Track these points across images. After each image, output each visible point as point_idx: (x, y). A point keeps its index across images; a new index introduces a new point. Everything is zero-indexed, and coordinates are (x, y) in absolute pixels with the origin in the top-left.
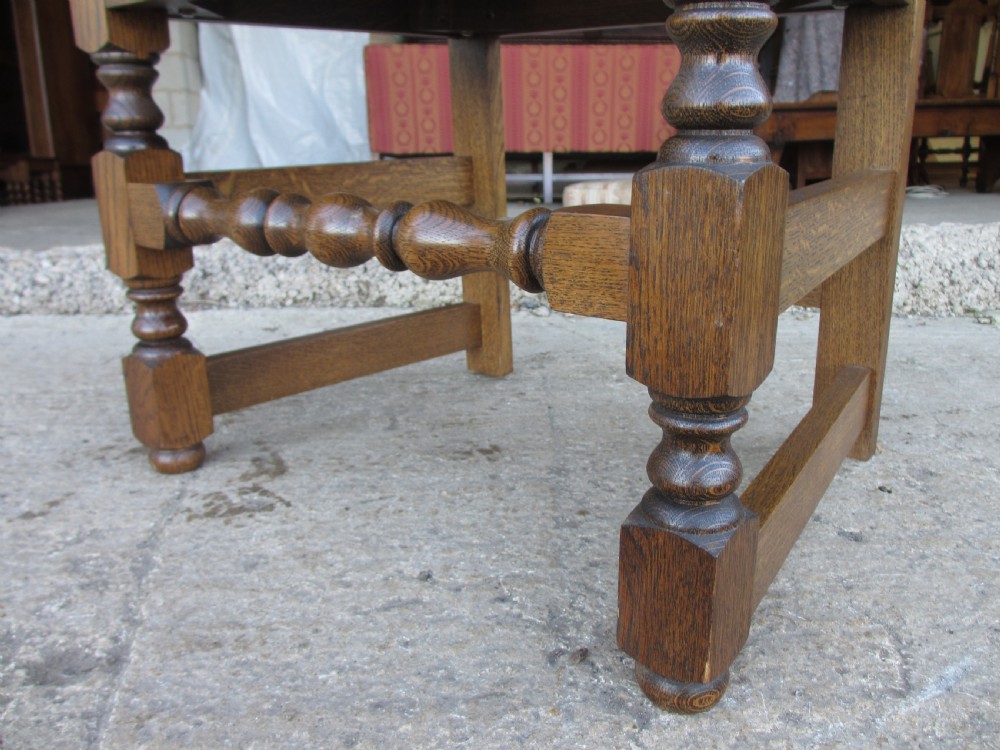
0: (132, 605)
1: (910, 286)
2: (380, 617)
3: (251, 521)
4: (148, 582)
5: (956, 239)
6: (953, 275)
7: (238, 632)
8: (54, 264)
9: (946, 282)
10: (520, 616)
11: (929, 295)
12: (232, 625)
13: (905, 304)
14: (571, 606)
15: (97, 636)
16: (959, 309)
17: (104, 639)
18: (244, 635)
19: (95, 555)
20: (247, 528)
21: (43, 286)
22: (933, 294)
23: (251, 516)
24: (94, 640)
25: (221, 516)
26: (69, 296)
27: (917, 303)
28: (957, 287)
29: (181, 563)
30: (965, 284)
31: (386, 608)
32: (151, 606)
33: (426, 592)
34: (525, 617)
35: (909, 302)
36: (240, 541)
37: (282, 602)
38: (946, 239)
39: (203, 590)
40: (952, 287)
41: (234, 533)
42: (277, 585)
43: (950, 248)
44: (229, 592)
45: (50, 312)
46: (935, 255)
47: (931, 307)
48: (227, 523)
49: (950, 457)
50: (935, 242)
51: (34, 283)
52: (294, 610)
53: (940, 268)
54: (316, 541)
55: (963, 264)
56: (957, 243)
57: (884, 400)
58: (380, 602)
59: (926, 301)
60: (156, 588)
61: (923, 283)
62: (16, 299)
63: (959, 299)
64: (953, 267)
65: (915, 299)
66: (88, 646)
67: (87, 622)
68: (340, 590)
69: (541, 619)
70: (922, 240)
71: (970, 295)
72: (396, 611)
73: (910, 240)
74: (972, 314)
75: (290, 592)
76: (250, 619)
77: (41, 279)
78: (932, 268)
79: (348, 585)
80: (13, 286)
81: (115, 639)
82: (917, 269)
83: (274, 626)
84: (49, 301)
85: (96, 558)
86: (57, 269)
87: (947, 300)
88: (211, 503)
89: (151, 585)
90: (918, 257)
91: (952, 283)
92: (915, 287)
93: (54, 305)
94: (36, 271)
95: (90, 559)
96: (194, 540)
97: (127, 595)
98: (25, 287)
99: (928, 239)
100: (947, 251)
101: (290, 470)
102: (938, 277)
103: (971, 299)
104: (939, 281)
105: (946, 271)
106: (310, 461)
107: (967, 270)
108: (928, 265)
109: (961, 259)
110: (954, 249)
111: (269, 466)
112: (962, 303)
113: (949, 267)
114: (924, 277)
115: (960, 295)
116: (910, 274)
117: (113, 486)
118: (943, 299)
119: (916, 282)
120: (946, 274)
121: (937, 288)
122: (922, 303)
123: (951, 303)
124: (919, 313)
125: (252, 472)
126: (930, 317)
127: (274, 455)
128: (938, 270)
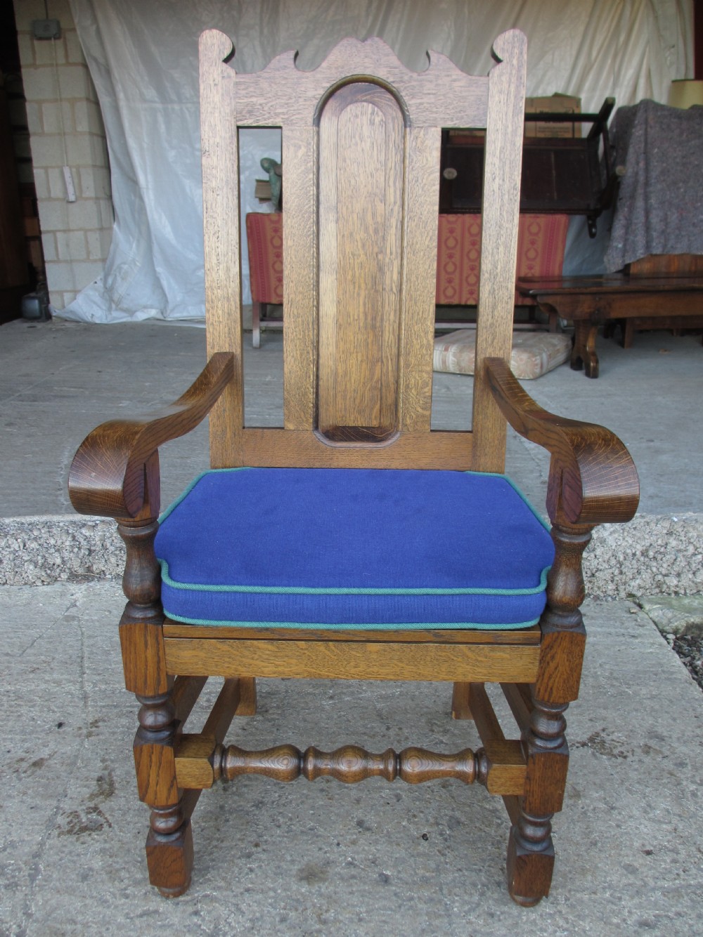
0: (28, 903)
1: (589, 574)
2: (137, 921)
3: (89, 839)
4: (36, 886)
6: (623, 567)
7: (74, 927)
9: (617, 572)
10: (200, 925)
11: (601, 584)
12: (71, 922)
14: (226, 921)
15: (12, 923)
16: (623, 594)
17: (14, 926)
18: (75, 930)
19: (12, 862)
20: (87, 845)
22: (604, 582)
23: (90, 835)
24: (11, 926)
25: (75, 833)
27: (592, 589)
28: (624, 577)
29: (52, 872)
30: (630, 575)
31: (141, 916)
32: (36, 905)
33: (162, 905)
34: (203, 927)
35: (587, 587)
36: (82, 856)
37: (96, 907)
38: (626, 534)
39: (61, 895)
40: (620, 576)
41: (79, 848)
42: (95, 894)
43: (627, 541)
44: (73, 898)
46: (613, 547)
47: (602, 592)
48: (78, 840)
50: (616, 535)
52: (100, 913)
53: (615, 558)
54: (118, 859)
55: (634, 555)
58: (139, 911)
59: (599, 588)
60: (40, 891)
61: (598, 574)
63: (624, 587)
64: (625, 559)
65: (590, 585)
66: (8, 930)
67: (8, 913)
68: (123, 900)
69: (209, 929)
71: (633, 583)
72: (145, 918)
74: (630, 599)
75: (100, 900)
76: (80, 918)
78: (609, 559)
79: (127, 897)
81: (19, 926)
82: (596, 561)
83: (90, 924)
85: (13, 864)
87: (614, 588)
88: (71, 821)
89: (37, 888)
90: (599, 551)
91: (621, 573)
95: (10, 864)
96: (60, 853)
97: (26, 895)
99: (611, 534)
100: (624, 544)
101: (116, 791)
102: (611, 568)
103: (633, 587)
104: (611, 571)
105: (619, 562)
106: (128, 782)
107: (634, 562)
108: (606, 557)
109: (634, 551)
110: (630, 542)
111: (106, 786)
112: (625, 589)
113: (622, 558)
114: (600, 567)
115: (625, 584)
116: (591, 565)
117: (22, 802)
118: (611, 586)
119: (594, 571)
120: (618, 565)
121: (608, 577)
122: (596, 589)
123: (617, 589)
124: (592, 597)
125: (95, 792)
126: (599, 602)
127: (110, 774)
128: (613, 562)
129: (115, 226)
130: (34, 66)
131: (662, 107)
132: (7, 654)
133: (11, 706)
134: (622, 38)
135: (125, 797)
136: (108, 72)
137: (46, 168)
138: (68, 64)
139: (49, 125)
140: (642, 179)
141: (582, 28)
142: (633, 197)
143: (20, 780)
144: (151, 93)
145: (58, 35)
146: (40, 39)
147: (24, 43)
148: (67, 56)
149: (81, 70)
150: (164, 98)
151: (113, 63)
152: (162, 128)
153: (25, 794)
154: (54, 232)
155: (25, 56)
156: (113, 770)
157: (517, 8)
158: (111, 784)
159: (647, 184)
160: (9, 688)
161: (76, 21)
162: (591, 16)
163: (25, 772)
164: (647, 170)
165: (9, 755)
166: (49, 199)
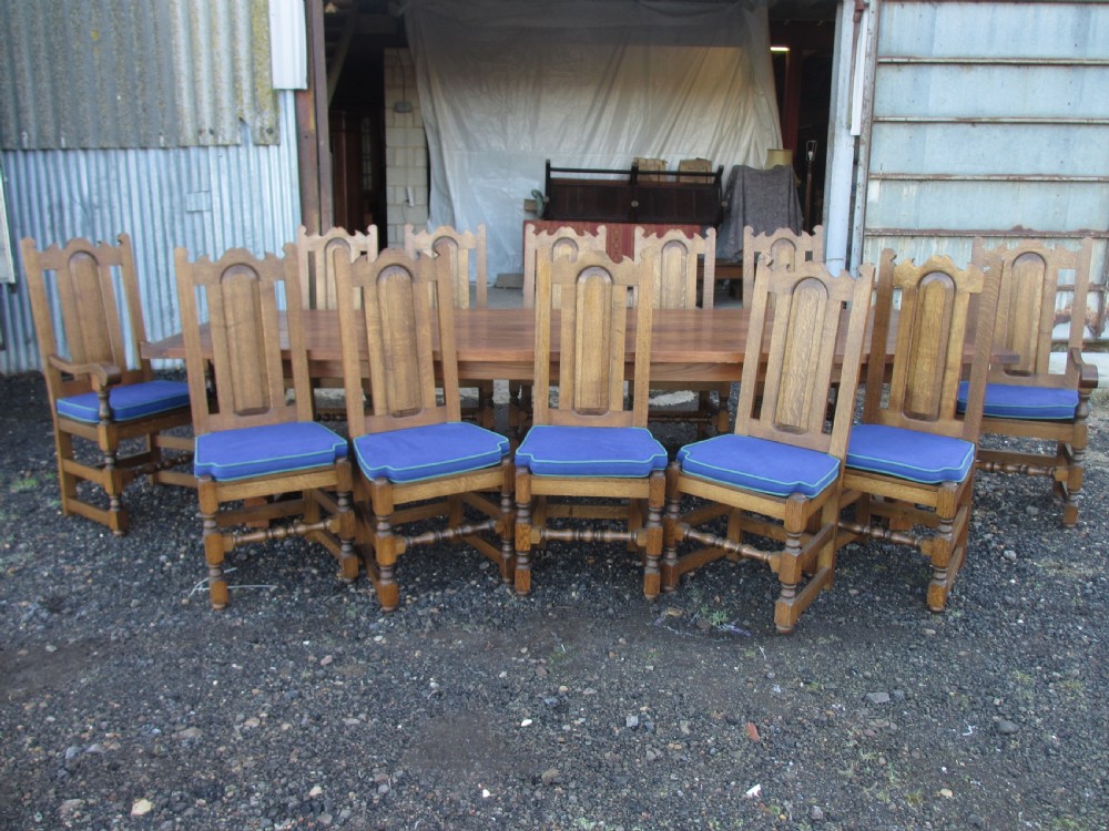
129: (429, 222)
130: (393, 127)
131: (751, 169)
134: (739, 124)
136: (438, 133)
137: (395, 186)
138: (414, 127)
139: (399, 161)
140: (741, 207)
141: (715, 125)
142: (737, 216)
144: (461, 145)
145: (411, 110)
146: (399, 112)
147: (389, 114)
148: (414, 122)
149: (421, 131)
150: (469, 148)
151: (441, 127)
152: (466, 165)
154: (396, 225)
155: (388, 121)
157: (678, 108)
159: (744, 209)
161: (421, 102)
162: (722, 111)
164: (744, 202)
166: (395, 205)
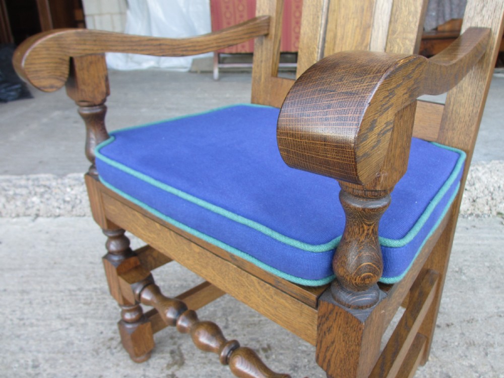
1: (471, 200)
5: (498, 173)
6: (493, 195)
8: (72, 189)
9: (490, 198)
11: (480, 206)
13: (468, 210)
16: (494, 213)
21: (68, 202)
22: (482, 205)
26: (80, 208)
27: (474, 210)
28: (495, 202)
30: (499, 200)
35: (470, 209)
38: (493, 174)
40: (492, 201)
43: (494, 179)
45: (72, 216)
46: (486, 182)
47: (481, 212)
49: (460, 364)
50: (487, 175)
51: (65, 201)
53: (488, 190)
55: (499, 187)
56: (498, 175)
57: (441, 309)
59: (478, 209)
61: (478, 200)
62: (58, 210)
63: (495, 208)
64: (494, 190)
65: (472, 208)
70: (480, 174)
71: (501, 206)
73: (474, 176)
74: (500, 216)
77: (68, 199)
78: (484, 190)
80: (56, 204)
82: (476, 192)
84: (72, 211)
86: (73, 192)
87: (489, 208)
90: (477, 186)
91: (492, 199)
92: (474, 201)
93: (74, 213)
94: (65, 194)
98: (61, 204)
99: (483, 174)
100: (492, 180)
101: (186, 362)
102: (486, 196)
103: (501, 208)
104: (486, 198)
105: (490, 192)
106: (194, 354)
107: (500, 191)
108: (482, 189)
109: (499, 185)
110: (496, 179)
111: (177, 358)
112: (496, 210)
113: (492, 190)
114: (479, 196)
115: (495, 206)
116: (472, 194)
117: (117, 372)
118: (487, 208)
119: (475, 199)
120: (490, 194)
121: (485, 202)
122: (476, 210)
123: (490, 210)
124: (474, 215)
125: (171, 363)
126: (479, 218)
127: (179, 348)
128: (486, 192)
129: (128, 13)
132: (91, 263)
133: (99, 299)
135: (193, 366)
143: (113, 354)
153: (118, 365)
154: (93, 15)
156: (180, 345)
158: (181, 356)
160: (95, 286)
163: (116, 348)
165: (102, 336)
